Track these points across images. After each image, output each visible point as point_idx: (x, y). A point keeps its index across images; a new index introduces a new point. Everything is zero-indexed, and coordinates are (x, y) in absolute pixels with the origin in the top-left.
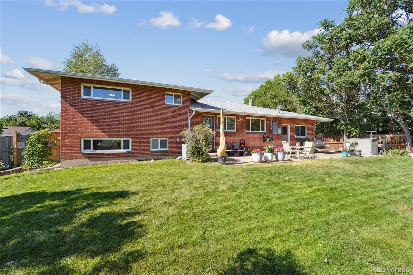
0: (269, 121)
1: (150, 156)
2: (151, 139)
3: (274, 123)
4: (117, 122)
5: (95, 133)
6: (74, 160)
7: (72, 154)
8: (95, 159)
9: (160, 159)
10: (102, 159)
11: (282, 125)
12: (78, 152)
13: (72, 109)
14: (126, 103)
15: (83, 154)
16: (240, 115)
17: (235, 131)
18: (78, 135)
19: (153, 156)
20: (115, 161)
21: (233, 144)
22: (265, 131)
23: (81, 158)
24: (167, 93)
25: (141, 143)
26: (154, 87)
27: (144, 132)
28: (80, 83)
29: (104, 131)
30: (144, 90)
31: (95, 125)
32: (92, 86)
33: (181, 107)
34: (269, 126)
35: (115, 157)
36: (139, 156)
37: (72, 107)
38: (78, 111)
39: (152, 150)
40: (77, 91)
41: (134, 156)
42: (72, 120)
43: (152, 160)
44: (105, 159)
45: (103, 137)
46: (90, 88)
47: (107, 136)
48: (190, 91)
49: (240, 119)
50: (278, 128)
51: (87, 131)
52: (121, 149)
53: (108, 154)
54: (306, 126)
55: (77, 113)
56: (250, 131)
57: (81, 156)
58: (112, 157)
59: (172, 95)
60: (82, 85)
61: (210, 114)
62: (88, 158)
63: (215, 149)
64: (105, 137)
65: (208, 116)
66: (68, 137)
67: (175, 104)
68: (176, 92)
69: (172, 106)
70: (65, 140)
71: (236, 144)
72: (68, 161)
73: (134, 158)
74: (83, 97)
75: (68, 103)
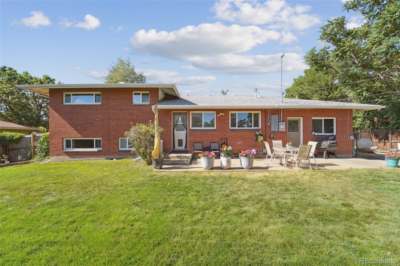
0: (266, 114)
1: (119, 155)
2: (120, 138)
3: (272, 116)
4: (89, 123)
5: (73, 133)
6: (58, 156)
7: (57, 151)
8: (73, 156)
9: (123, 158)
10: (78, 156)
11: (288, 118)
12: (61, 150)
13: (56, 114)
14: (97, 106)
15: (65, 152)
16: (221, 110)
17: (215, 128)
18: (61, 136)
19: (121, 155)
20: (88, 158)
21: (210, 144)
22: (260, 127)
23: (63, 155)
24: (134, 92)
25: (109, 142)
26: (121, 88)
27: (112, 132)
28: (63, 93)
29: (79, 132)
30: (112, 92)
31: (72, 127)
32: (71, 93)
33: (148, 105)
34: (265, 120)
35: (88, 155)
36: (108, 155)
37: (57, 112)
38: (60, 116)
39: (120, 149)
40: (60, 99)
41: (104, 155)
42: (57, 123)
43: (115, 159)
44: (81, 156)
45: (78, 137)
46: (70, 95)
47: (82, 136)
48: (158, 88)
49: (221, 114)
50: (280, 123)
51: (67, 132)
52: (94, 148)
53: (82, 152)
54: (335, 118)
55: (60, 118)
56: (237, 128)
57: (63, 154)
58: (86, 155)
59: (139, 94)
60: (64, 94)
61: (181, 111)
62: (68, 155)
63: (188, 149)
64: (80, 137)
65: (180, 113)
66: (54, 137)
67: (143, 103)
68: (143, 91)
69: (138, 105)
70: (52, 140)
71: (216, 143)
72: (54, 157)
73: (104, 156)
74: (65, 103)
75: (54, 110)
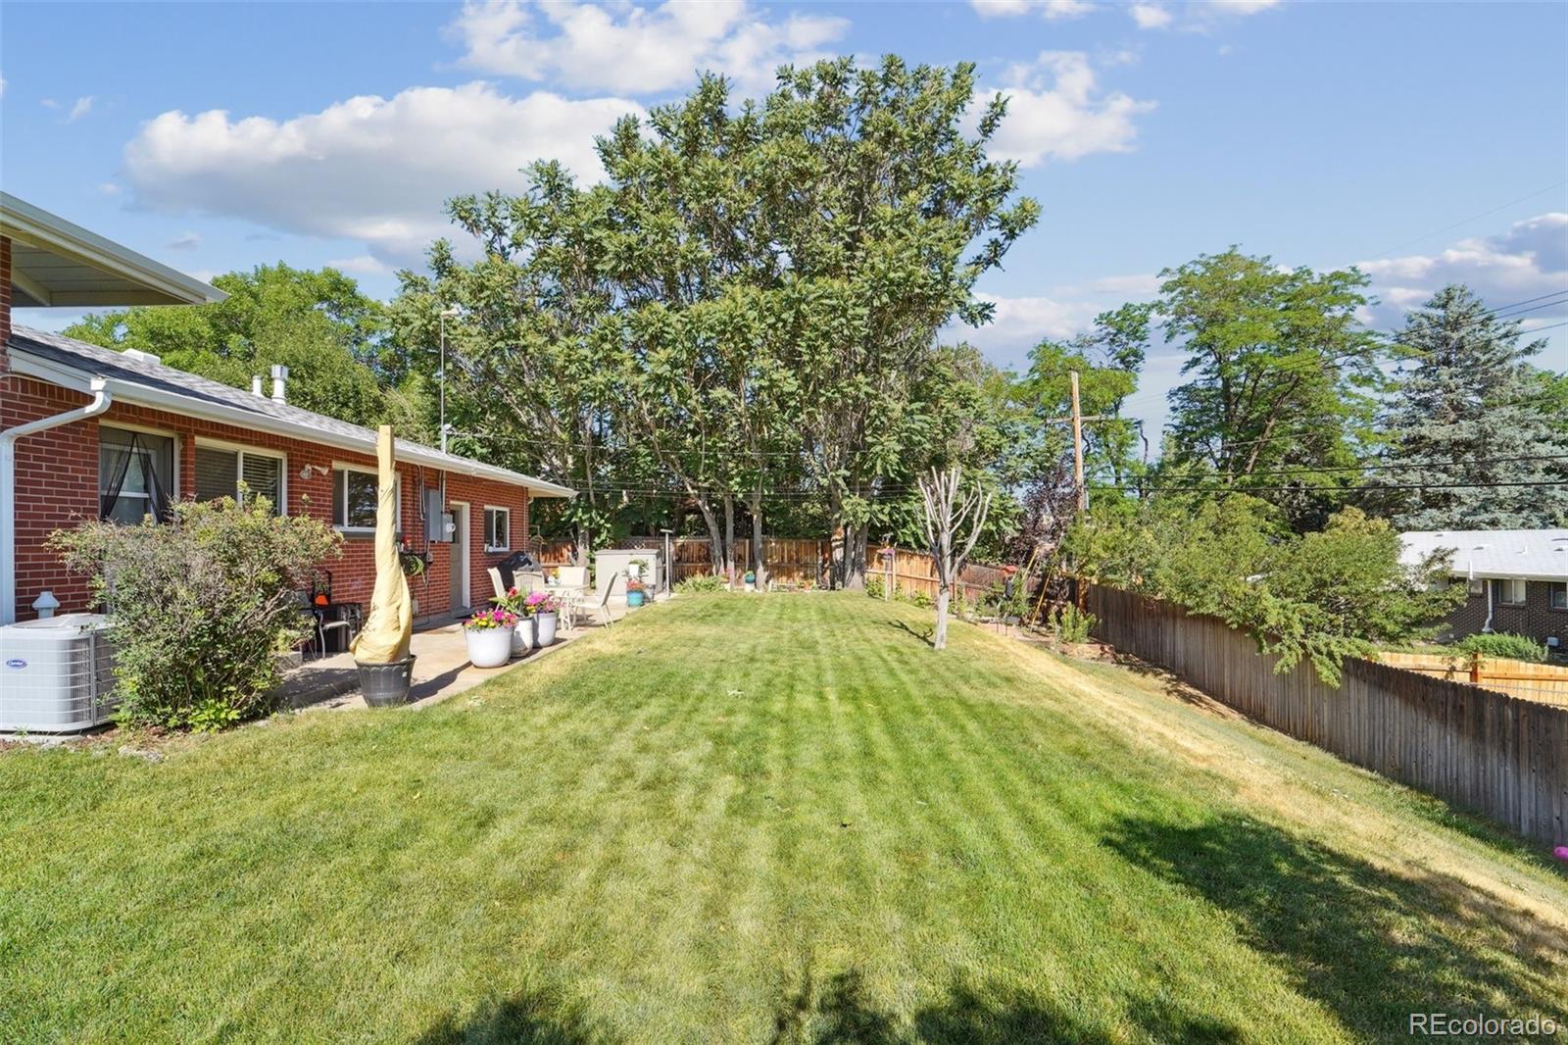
0: (415, 484)
11: (450, 502)
16: (312, 448)
22: (399, 528)
34: (413, 504)
49: (310, 468)
50: (444, 517)
54: (508, 510)
56: (346, 528)
61: (151, 425)
65: (135, 434)
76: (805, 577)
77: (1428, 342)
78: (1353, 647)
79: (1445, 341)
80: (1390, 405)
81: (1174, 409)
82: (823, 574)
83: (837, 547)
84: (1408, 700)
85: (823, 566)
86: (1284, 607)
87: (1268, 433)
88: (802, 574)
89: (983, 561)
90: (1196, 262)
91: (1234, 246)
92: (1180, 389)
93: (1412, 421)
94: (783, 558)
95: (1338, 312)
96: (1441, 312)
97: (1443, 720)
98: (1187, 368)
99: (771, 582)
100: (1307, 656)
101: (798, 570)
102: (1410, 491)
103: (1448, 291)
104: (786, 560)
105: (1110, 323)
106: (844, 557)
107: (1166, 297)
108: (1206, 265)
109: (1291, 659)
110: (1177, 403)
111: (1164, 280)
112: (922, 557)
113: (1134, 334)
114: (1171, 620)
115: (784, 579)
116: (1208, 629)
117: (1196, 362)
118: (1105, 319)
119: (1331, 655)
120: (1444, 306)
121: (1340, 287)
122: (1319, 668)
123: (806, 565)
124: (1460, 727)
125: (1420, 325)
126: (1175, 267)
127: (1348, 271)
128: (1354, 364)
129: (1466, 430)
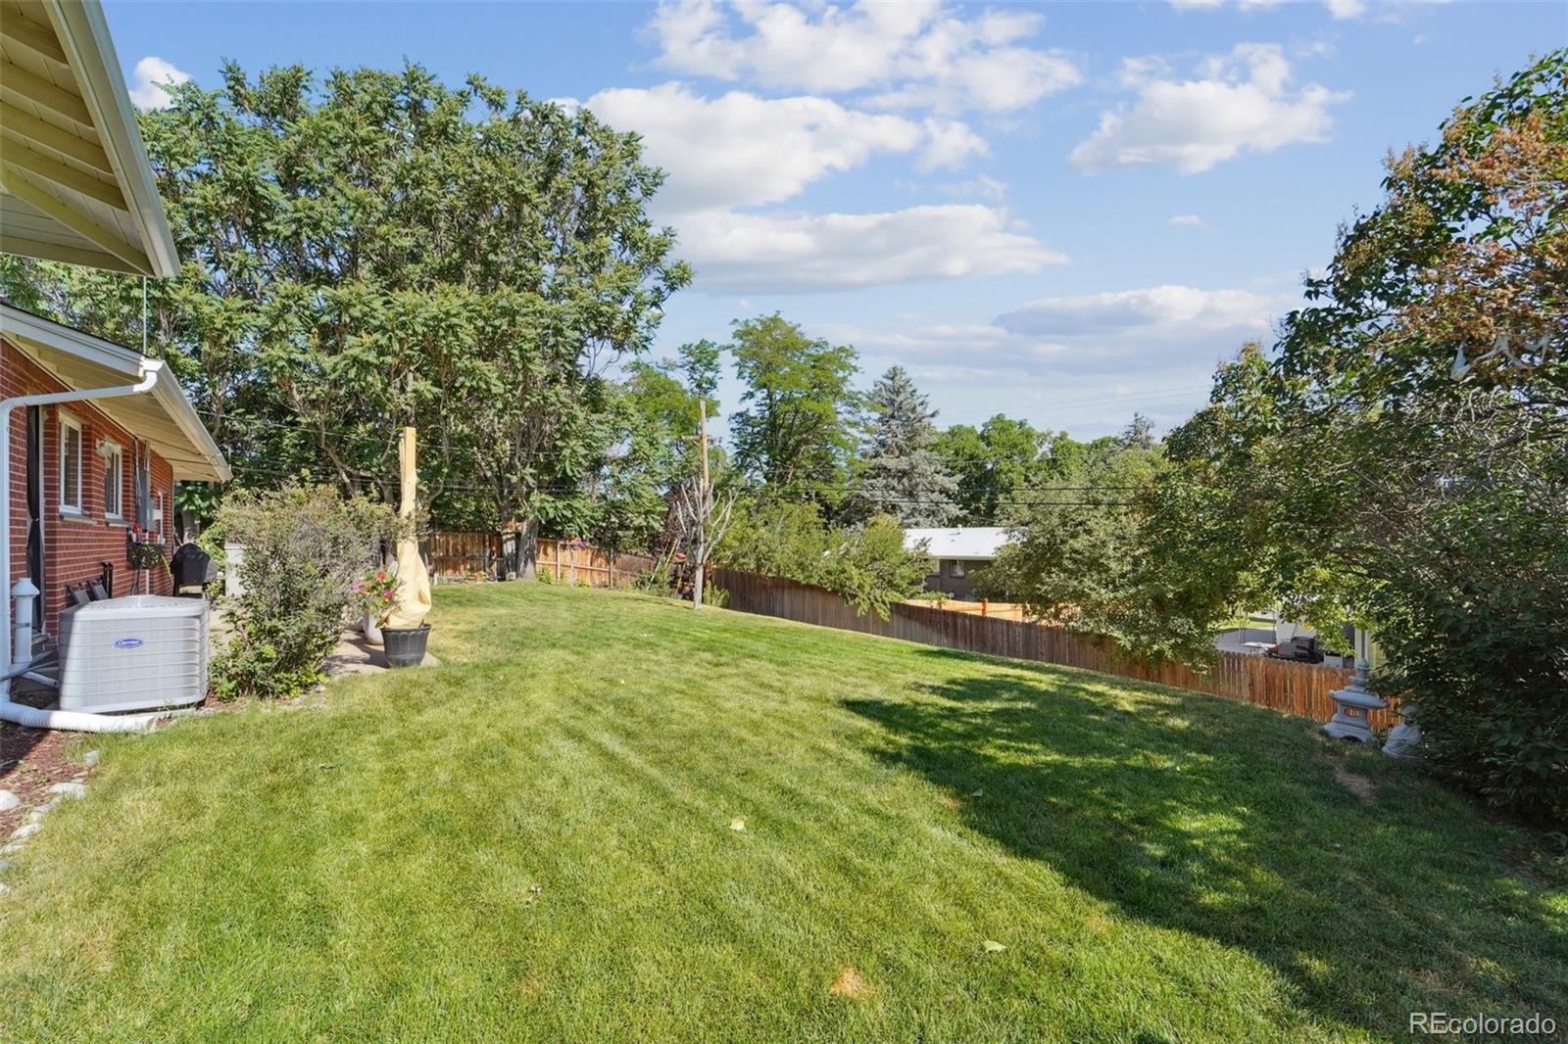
17: (79, 509)
22: (120, 514)
49: (97, 442)
76: (472, 569)
77: (884, 402)
78: (894, 596)
79: (892, 402)
80: (865, 442)
81: (732, 430)
82: (490, 566)
83: (508, 539)
84: (923, 623)
85: (490, 559)
86: (860, 574)
87: (800, 456)
88: (468, 567)
89: (634, 551)
90: (757, 320)
91: (778, 312)
92: (738, 414)
93: (877, 455)
94: (447, 551)
95: (841, 374)
96: (890, 382)
97: (939, 632)
98: (744, 398)
99: (436, 575)
100: (872, 604)
101: (464, 562)
102: (876, 502)
103: (894, 369)
104: (451, 553)
105: (691, 354)
106: (517, 549)
107: (738, 343)
108: (762, 322)
109: (865, 606)
110: (735, 426)
111: (735, 328)
112: (583, 548)
113: (709, 366)
114: (780, 591)
115: (450, 572)
116: (807, 594)
117: (751, 395)
118: (687, 349)
119: (884, 602)
120: (892, 379)
121: (842, 357)
122: (879, 610)
123: (472, 558)
124: (947, 634)
125: (880, 390)
126: (742, 319)
127: (847, 347)
128: (850, 412)
129: (903, 463)
